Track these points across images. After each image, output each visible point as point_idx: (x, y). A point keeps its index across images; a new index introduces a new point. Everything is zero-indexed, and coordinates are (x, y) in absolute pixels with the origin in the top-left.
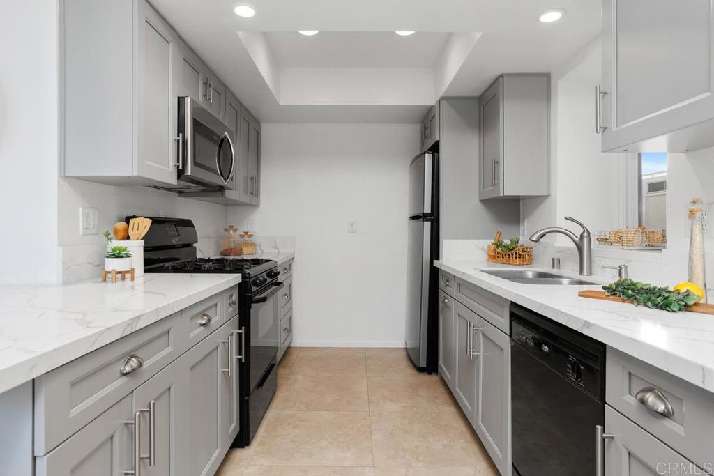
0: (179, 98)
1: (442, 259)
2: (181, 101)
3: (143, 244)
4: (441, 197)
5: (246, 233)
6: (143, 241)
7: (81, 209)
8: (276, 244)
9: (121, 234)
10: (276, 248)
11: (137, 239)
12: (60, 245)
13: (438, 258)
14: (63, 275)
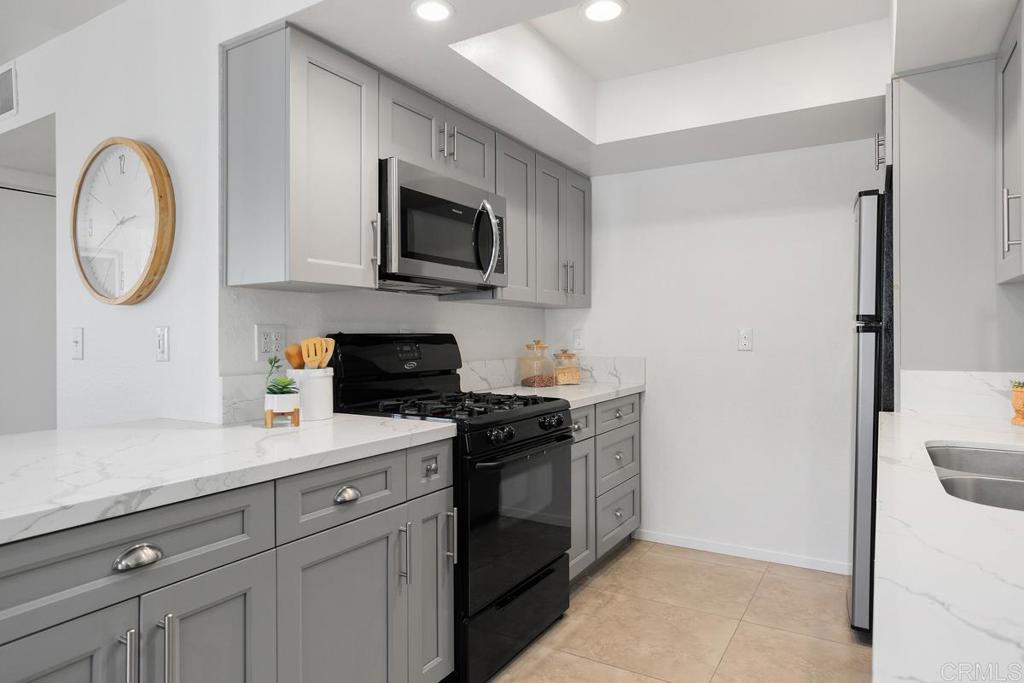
0: (380, 160)
1: (899, 411)
2: (383, 165)
3: (332, 374)
4: (896, 282)
5: (565, 352)
6: (331, 369)
7: (256, 327)
8: (615, 369)
9: (296, 361)
10: (616, 376)
11: (319, 367)
12: (221, 375)
13: (890, 408)
14: (224, 414)
